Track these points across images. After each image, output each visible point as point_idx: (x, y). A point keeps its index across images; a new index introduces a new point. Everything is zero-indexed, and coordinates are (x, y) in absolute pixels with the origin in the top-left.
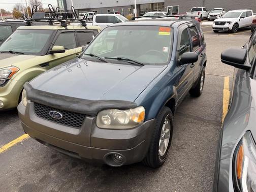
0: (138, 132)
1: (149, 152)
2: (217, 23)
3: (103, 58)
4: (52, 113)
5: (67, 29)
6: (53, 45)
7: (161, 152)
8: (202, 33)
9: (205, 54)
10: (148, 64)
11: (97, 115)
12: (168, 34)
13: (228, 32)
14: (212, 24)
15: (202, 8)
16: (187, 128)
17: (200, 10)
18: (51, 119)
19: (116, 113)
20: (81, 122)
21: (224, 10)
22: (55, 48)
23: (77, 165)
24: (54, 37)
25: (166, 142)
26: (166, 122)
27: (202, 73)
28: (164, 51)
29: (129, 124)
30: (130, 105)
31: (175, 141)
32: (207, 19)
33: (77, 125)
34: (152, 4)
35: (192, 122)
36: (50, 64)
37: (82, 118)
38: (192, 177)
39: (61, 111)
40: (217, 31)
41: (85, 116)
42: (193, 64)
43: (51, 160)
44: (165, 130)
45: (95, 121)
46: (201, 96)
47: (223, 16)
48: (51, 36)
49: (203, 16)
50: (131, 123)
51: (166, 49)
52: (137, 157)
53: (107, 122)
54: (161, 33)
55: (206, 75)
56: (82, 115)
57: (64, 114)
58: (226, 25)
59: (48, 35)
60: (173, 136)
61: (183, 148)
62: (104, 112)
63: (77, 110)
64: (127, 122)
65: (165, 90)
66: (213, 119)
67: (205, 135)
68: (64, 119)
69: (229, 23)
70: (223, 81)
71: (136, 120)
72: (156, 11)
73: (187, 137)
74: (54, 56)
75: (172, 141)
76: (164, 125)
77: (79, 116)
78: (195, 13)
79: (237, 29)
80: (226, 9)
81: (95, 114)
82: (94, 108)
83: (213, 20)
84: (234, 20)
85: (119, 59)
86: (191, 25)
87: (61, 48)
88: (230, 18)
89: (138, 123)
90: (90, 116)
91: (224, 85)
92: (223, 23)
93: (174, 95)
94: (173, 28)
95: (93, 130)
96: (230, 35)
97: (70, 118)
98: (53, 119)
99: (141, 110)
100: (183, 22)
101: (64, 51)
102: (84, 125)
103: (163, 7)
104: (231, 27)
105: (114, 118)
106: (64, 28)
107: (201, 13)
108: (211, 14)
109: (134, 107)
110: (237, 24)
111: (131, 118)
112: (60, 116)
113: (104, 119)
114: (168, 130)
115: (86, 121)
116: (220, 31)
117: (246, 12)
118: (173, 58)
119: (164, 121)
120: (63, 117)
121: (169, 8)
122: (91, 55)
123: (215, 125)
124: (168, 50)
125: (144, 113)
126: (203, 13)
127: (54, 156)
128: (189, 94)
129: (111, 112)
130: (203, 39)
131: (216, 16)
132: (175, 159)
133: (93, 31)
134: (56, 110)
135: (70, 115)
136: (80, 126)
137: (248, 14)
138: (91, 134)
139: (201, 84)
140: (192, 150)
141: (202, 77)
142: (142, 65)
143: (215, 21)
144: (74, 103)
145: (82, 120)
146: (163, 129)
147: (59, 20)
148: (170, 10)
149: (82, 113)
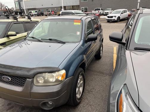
0: (62, 87)
1: (70, 97)
2: (108, 17)
3: (40, 39)
4: (3, 78)
5: (18, 21)
6: (9, 31)
7: (78, 96)
8: (100, 23)
9: (102, 35)
10: (68, 42)
11: (34, 78)
12: (79, 24)
13: (115, 21)
14: (106, 17)
15: (100, 8)
16: (94, 79)
17: (99, 10)
18: (3, 82)
19: (47, 75)
20: (24, 82)
21: (112, 10)
22: (10, 33)
23: (24, 109)
24: (9, 27)
25: (81, 89)
26: (81, 77)
27: (101, 46)
28: (77, 34)
29: (56, 81)
30: (56, 69)
31: (87, 87)
32: (103, 15)
33: (21, 85)
34: (73, 6)
35: (97, 75)
36: (6, 43)
37: (24, 80)
38: (97, 110)
39: (10, 76)
40: (109, 21)
41: (26, 79)
42: (95, 41)
43: (7, 107)
44: (80, 82)
45: (33, 81)
46: (102, 59)
47: (112, 13)
48: (7, 26)
49: (101, 13)
50: (57, 80)
51: (78, 33)
52: (62, 102)
53: (41, 81)
54: (75, 24)
55: (103, 46)
56: (24, 78)
57: (12, 78)
58: (114, 18)
59: (5, 26)
60: (86, 84)
61: (92, 92)
62: (39, 75)
63: (21, 75)
64: (54, 80)
65: (79, 58)
66: (109, 72)
67: (104, 82)
68: (12, 81)
69: (115, 16)
70: (113, 49)
71: (60, 78)
72: (75, 10)
73: (94, 84)
74: (9, 38)
75: (85, 87)
76: (79, 79)
77: (22, 78)
78: (97, 12)
79: (119, 20)
80: (113, 9)
81: (33, 76)
82: (32, 72)
83: (106, 15)
84: (118, 15)
85: (50, 39)
86: (93, 18)
87: (14, 33)
88: (115, 14)
89: (61, 81)
90: (29, 78)
91: (113, 51)
92: (112, 17)
93: (85, 60)
94: (82, 20)
95: (31, 88)
96: (116, 23)
97: (16, 80)
98: (5, 81)
99: (63, 72)
100: (88, 17)
101: (16, 35)
102: (25, 84)
103: (79, 8)
104: (116, 19)
105: (46, 78)
106: (16, 21)
107: (100, 11)
108: (105, 12)
109: (58, 71)
110: (119, 17)
111: (56, 78)
112: (9, 79)
113: (39, 79)
114: (82, 82)
115: (26, 82)
116: (110, 21)
117: (124, 11)
118: (83, 38)
119: (79, 77)
120: (11, 80)
121: (82, 8)
122: (33, 38)
123: (109, 75)
124: (80, 34)
125: (65, 74)
126: (101, 11)
127: (9, 104)
128: (95, 58)
129: (44, 74)
130: (101, 26)
131: (108, 13)
132: (87, 99)
133: (35, 22)
134: (6, 75)
135: (16, 78)
136: (23, 85)
137: (125, 12)
138: (30, 90)
139: (101, 52)
140: (97, 92)
141: (101, 48)
142: (64, 43)
143: (108, 15)
144: (18, 70)
145: (24, 81)
146: (79, 81)
147: (12, 16)
148: (83, 9)
149: (24, 77)
